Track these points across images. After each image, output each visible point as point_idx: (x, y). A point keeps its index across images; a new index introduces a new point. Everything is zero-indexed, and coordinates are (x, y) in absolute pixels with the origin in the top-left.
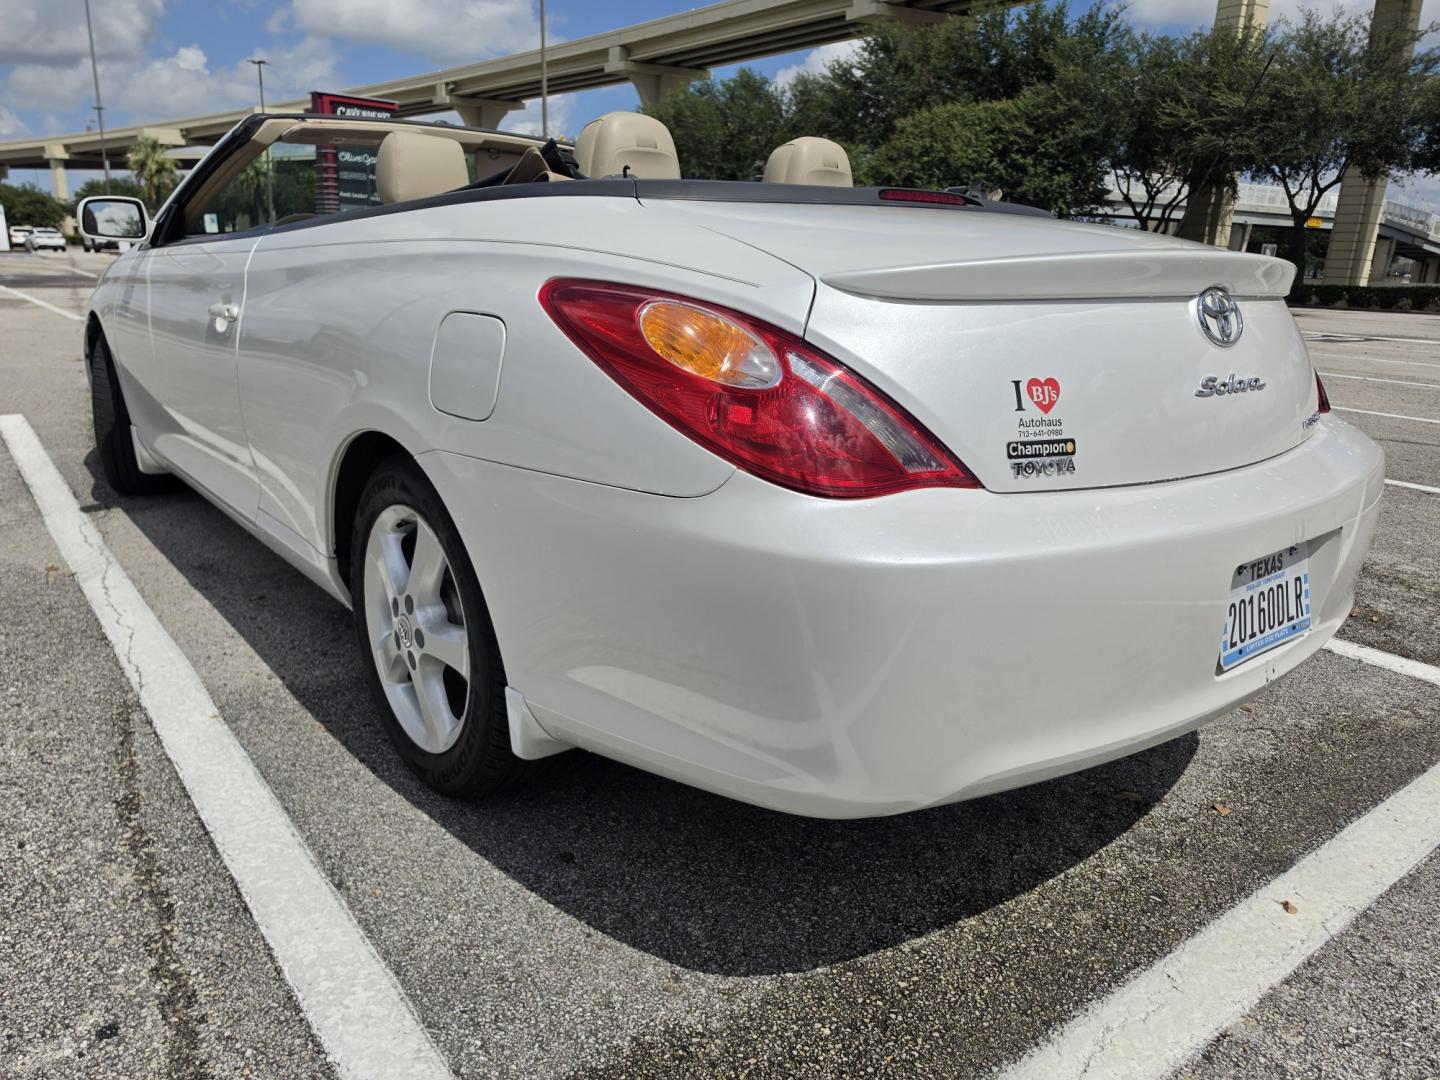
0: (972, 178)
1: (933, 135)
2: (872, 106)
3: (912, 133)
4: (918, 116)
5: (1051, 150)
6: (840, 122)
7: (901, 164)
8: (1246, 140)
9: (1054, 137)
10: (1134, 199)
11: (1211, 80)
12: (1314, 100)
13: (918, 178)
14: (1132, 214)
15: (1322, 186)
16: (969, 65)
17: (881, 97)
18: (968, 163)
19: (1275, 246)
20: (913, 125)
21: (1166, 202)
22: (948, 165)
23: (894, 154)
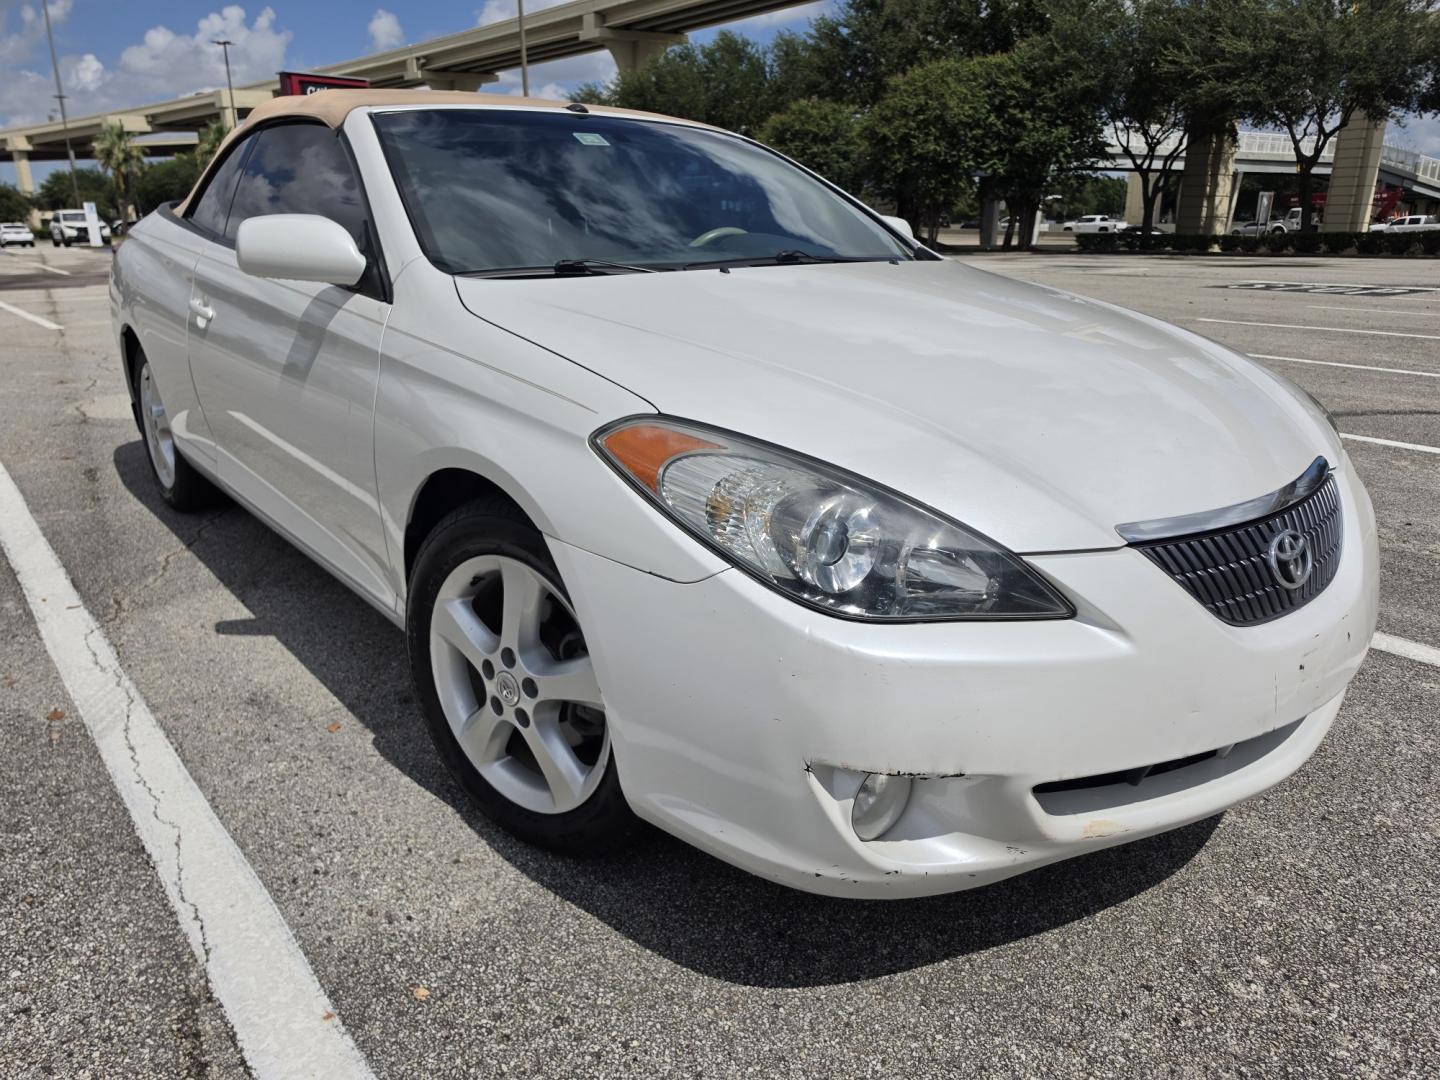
0: (970, 135)
1: (927, 92)
2: (859, 65)
3: (906, 91)
4: (910, 73)
5: (1049, 103)
6: (828, 83)
7: (897, 123)
8: (1253, 86)
9: (1052, 89)
10: (1134, 152)
11: (1213, 24)
12: (1320, 41)
13: (915, 137)
14: (1132, 166)
15: (1328, 131)
16: (960, 19)
17: (869, 55)
18: (965, 119)
19: (1272, 193)
20: (907, 83)
21: (1167, 153)
22: (944, 123)
23: (888, 113)
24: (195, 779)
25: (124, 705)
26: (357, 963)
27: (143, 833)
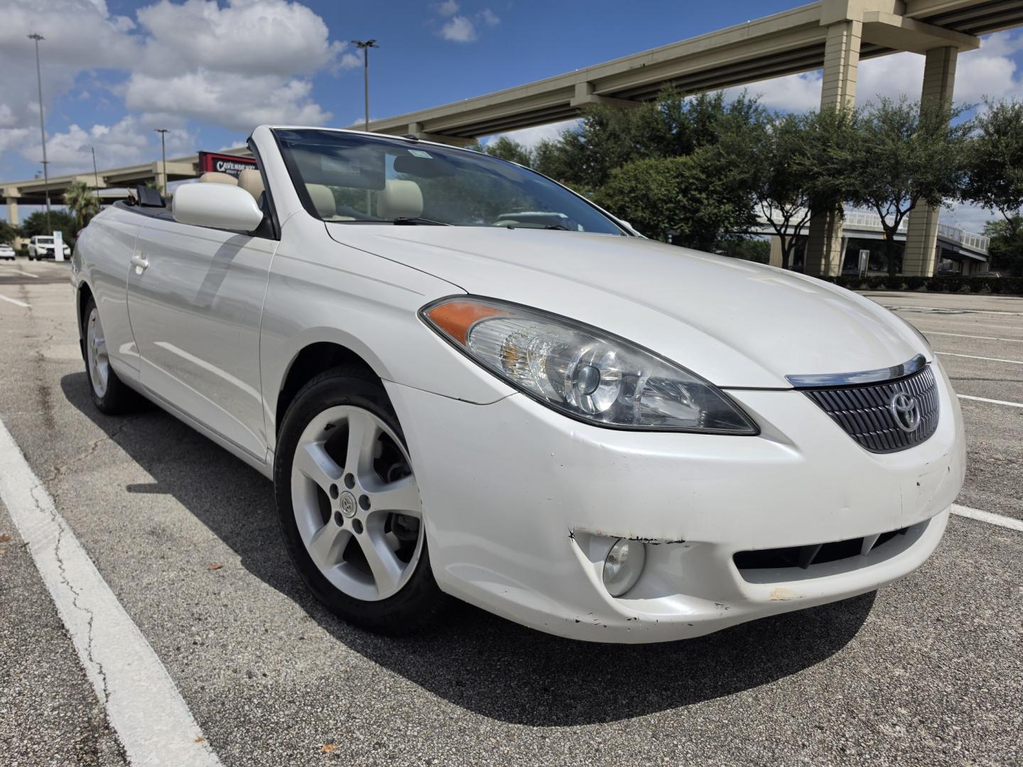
0: (665, 207)
1: (637, 179)
2: (592, 161)
3: (622, 178)
4: (625, 167)
5: (718, 188)
6: (571, 171)
7: (616, 198)
8: (853, 181)
9: (720, 180)
10: (776, 222)
11: (825, 142)
12: (895, 154)
13: (628, 207)
14: (775, 232)
15: (902, 211)
16: (658, 134)
17: (598, 155)
18: (662, 197)
19: (868, 251)
20: (622, 173)
21: (796, 224)
22: (648, 199)
23: (611, 192)
24: (107, 581)
25: (56, 534)
26: (223, 704)
27: (64, 616)
